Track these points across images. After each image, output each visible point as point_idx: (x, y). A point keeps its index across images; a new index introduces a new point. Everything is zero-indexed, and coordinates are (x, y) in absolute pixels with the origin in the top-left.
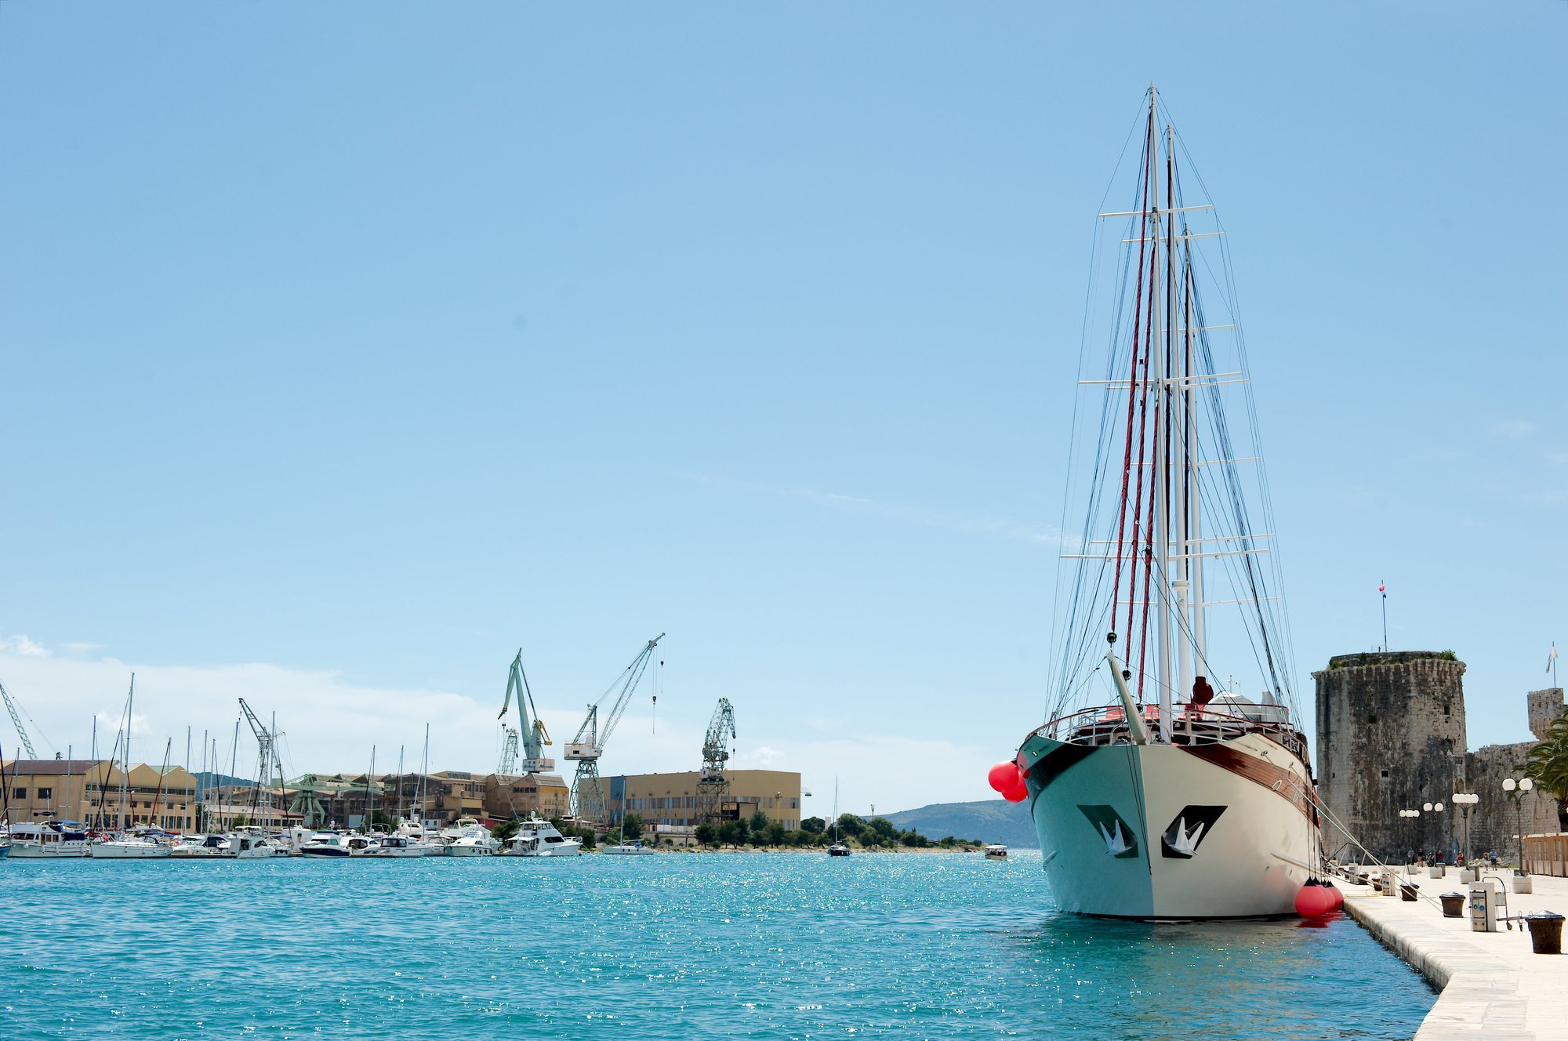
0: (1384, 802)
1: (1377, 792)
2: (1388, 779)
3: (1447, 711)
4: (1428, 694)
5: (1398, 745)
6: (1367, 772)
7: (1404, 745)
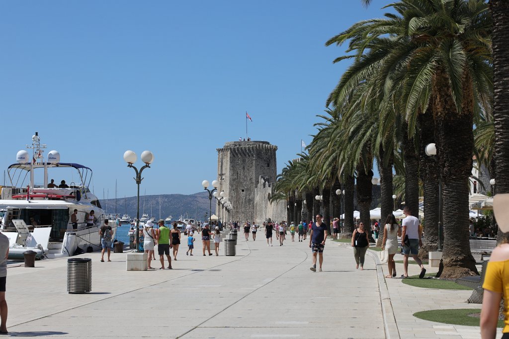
0: (242, 203)
1: (239, 198)
2: (244, 193)
3: (268, 166)
4: (261, 158)
5: (249, 178)
6: (236, 190)
7: (251, 179)
